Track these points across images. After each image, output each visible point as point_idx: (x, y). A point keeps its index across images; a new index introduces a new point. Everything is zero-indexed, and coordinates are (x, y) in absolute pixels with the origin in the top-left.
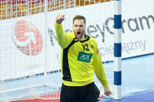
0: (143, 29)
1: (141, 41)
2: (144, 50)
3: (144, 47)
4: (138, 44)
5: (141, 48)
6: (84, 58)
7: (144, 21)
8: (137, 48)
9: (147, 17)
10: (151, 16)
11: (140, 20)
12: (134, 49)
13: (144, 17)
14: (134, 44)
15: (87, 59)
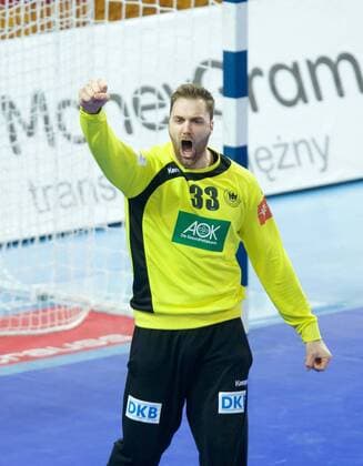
0: (319, 97)
1: (314, 141)
2: (324, 170)
3: (325, 157)
4: (302, 148)
5: (312, 160)
6: (196, 236)
7: (324, 72)
8: (300, 163)
9: (334, 58)
10: (346, 56)
11: (312, 68)
12: (292, 166)
13: (324, 60)
14: (291, 149)
15: (207, 238)
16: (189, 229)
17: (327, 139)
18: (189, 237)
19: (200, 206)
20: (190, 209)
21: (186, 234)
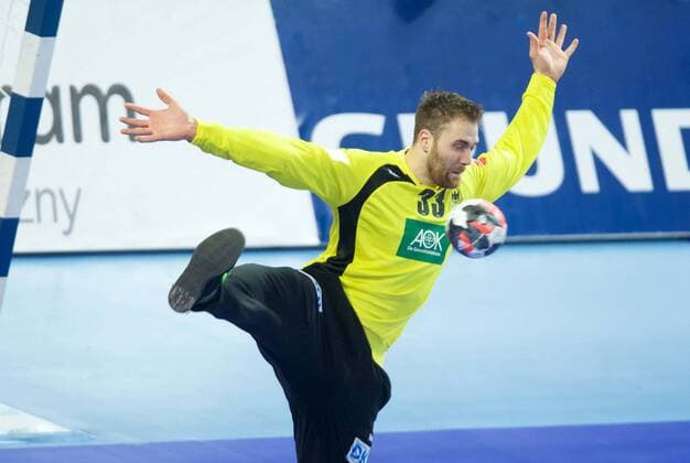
0: (78, 138)
1: (61, 193)
2: (67, 233)
3: (72, 217)
4: (46, 199)
5: (55, 220)
6: (423, 248)
7: (89, 105)
8: (39, 220)
9: (104, 89)
10: (120, 90)
11: (76, 97)
12: (30, 221)
13: (91, 90)
14: (32, 198)
15: (432, 249)
16: (416, 240)
17: (79, 191)
18: (416, 250)
19: (426, 212)
20: (416, 216)
21: (413, 246)
